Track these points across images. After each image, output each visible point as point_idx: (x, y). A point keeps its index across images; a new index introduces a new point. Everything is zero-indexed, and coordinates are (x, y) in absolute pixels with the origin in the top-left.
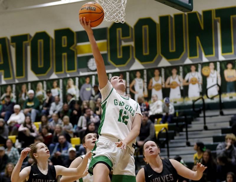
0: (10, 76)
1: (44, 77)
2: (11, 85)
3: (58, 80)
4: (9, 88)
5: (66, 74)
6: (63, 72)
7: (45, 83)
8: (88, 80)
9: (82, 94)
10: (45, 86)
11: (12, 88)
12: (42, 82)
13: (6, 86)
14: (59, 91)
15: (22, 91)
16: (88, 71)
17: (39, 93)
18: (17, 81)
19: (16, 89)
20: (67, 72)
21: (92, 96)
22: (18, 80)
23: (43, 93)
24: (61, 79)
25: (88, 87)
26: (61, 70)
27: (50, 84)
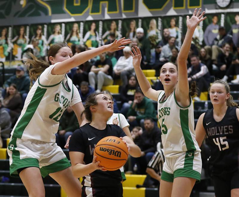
0: (115, 10)
1: (159, 12)
2: (117, 21)
3: (177, 17)
4: (113, 25)
5: (188, 10)
6: (184, 8)
7: (160, 19)
8: (215, 19)
9: (207, 37)
10: (160, 24)
11: (117, 24)
12: (156, 18)
13: (110, 21)
14: (177, 32)
15: (130, 29)
16: (216, 9)
17: (152, 33)
18: (124, 17)
19: (123, 26)
20: (189, 7)
21: (216, 39)
22: (126, 14)
23: (157, 33)
24: (181, 16)
25: (215, 29)
26: (182, 5)
27: (167, 22)
